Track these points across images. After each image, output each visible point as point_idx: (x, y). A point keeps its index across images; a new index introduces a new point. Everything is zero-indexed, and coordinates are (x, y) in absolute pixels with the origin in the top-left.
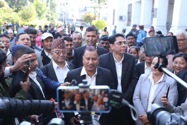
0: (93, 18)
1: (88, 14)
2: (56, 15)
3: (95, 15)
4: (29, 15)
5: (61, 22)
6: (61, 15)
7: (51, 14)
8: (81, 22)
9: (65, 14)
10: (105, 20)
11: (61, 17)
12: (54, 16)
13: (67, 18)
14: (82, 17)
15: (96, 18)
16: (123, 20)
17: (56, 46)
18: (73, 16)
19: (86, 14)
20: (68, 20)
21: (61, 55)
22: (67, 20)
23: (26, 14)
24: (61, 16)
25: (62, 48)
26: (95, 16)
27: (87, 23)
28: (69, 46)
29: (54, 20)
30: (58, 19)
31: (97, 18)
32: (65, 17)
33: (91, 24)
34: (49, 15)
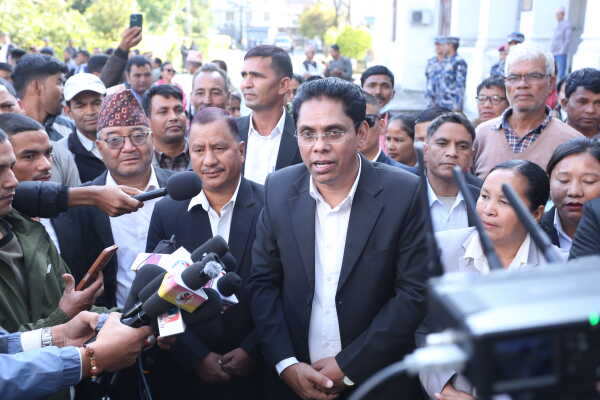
0: (331, 22)
1: (312, 11)
2: (211, 18)
3: (337, 9)
4: (117, 20)
5: (228, 37)
6: (230, 15)
7: (195, 14)
8: (295, 37)
9: (241, 10)
10: (368, 26)
11: (229, 23)
12: (203, 20)
13: (248, 26)
14: (296, 18)
15: (339, 20)
16: (425, 25)
17: (107, 117)
18: (267, 17)
19: (307, 9)
20: (251, 30)
21: (128, 146)
22: (248, 32)
23: (106, 17)
24: (228, 19)
25: (128, 124)
26: (337, 16)
27: (312, 37)
28: (172, 111)
29: (203, 33)
30: (219, 28)
31: (341, 21)
32: (241, 21)
33: (323, 40)
34: (188, 17)
